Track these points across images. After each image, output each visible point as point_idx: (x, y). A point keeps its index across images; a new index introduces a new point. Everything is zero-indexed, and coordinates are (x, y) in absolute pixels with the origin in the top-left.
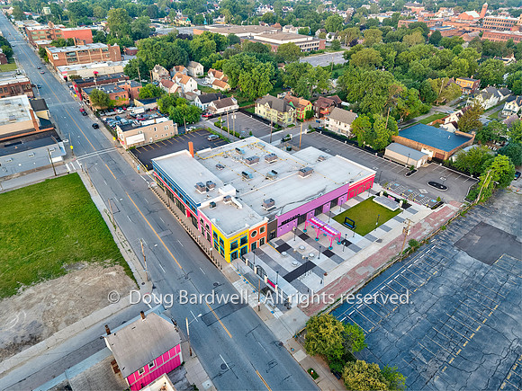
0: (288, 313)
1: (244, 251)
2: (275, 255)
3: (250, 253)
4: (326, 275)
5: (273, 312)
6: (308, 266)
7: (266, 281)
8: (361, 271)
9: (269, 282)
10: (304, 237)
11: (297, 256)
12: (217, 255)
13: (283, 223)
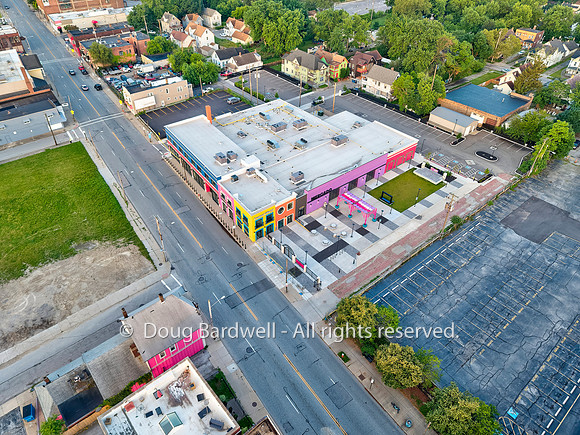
0: (317, 294)
1: (270, 230)
2: (304, 234)
3: (276, 232)
4: (359, 254)
5: (302, 294)
6: (340, 245)
7: (294, 261)
8: (398, 251)
9: (297, 262)
10: (336, 213)
11: (328, 234)
12: (240, 233)
13: (313, 199)
